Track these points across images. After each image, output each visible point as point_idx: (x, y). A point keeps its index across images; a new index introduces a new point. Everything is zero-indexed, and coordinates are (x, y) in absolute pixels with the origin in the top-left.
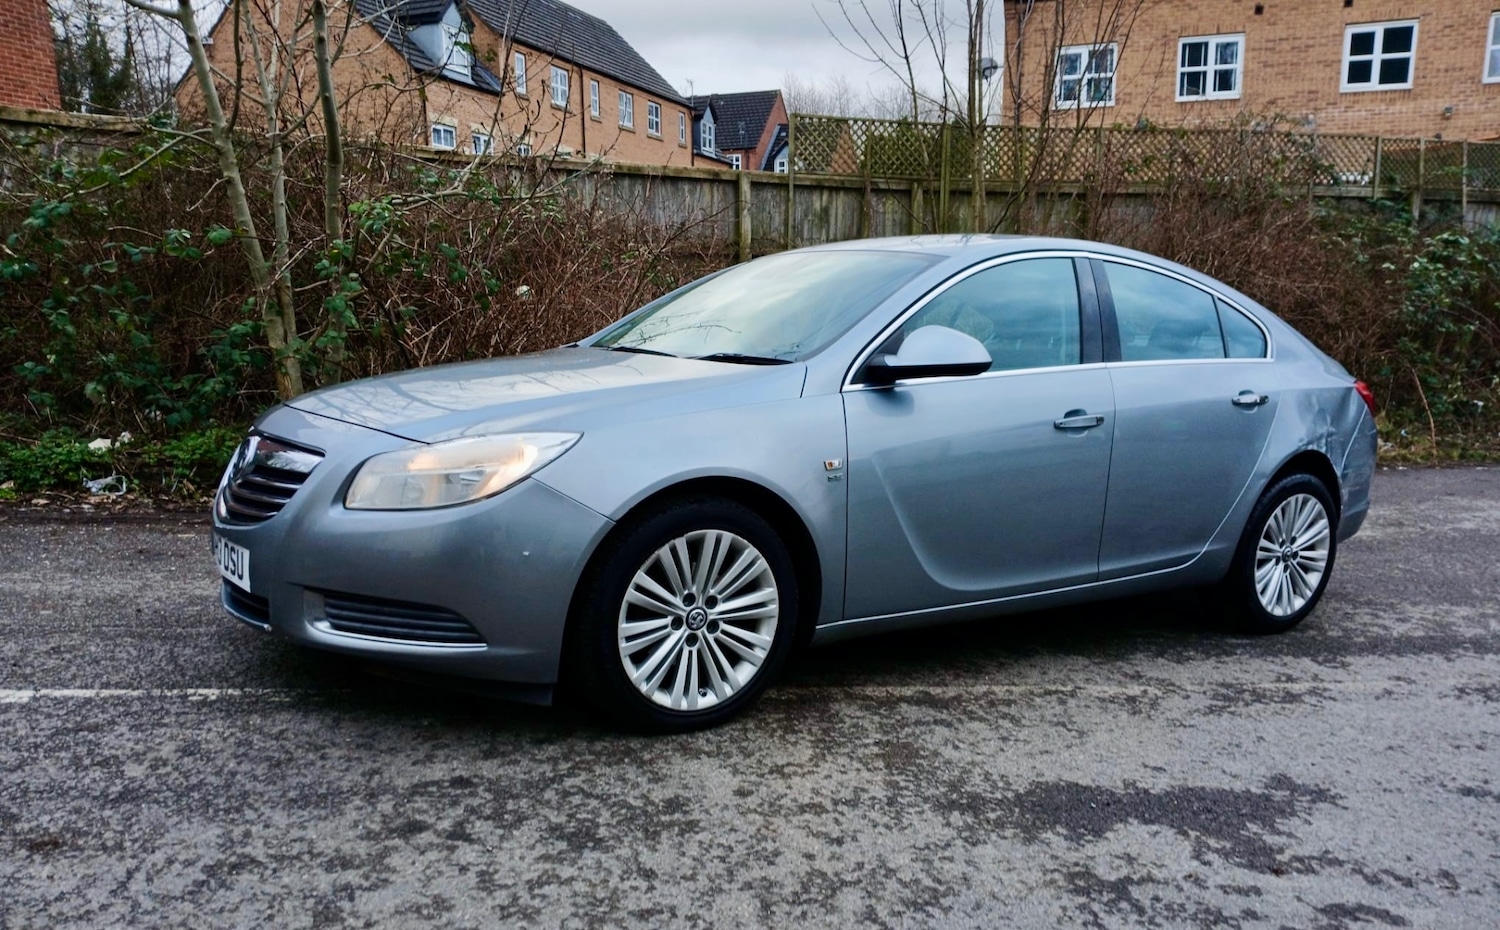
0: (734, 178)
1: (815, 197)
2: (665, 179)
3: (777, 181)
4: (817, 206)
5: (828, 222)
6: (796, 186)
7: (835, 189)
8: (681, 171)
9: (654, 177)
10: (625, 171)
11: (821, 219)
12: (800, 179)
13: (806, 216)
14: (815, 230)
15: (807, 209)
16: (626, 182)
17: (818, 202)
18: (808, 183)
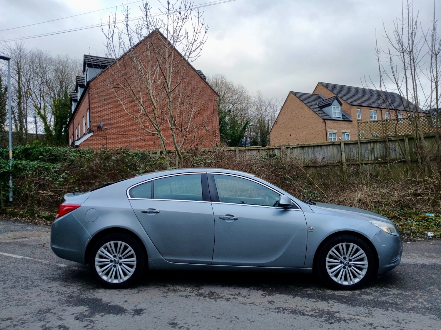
0: (339, 143)
1: (369, 145)
2: (318, 146)
3: (354, 142)
4: (369, 148)
5: (374, 152)
6: (360, 143)
7: (376, 142)
8: (322, 143)
9: (314, 146)
10: (306, 145)
11: (371, 151)
12: (362, 141)
13: (366, 151)
14: (369, 155)
15: (366, 149)
16: (307, 148)
17: (369, 146)
18: (365, 141)
